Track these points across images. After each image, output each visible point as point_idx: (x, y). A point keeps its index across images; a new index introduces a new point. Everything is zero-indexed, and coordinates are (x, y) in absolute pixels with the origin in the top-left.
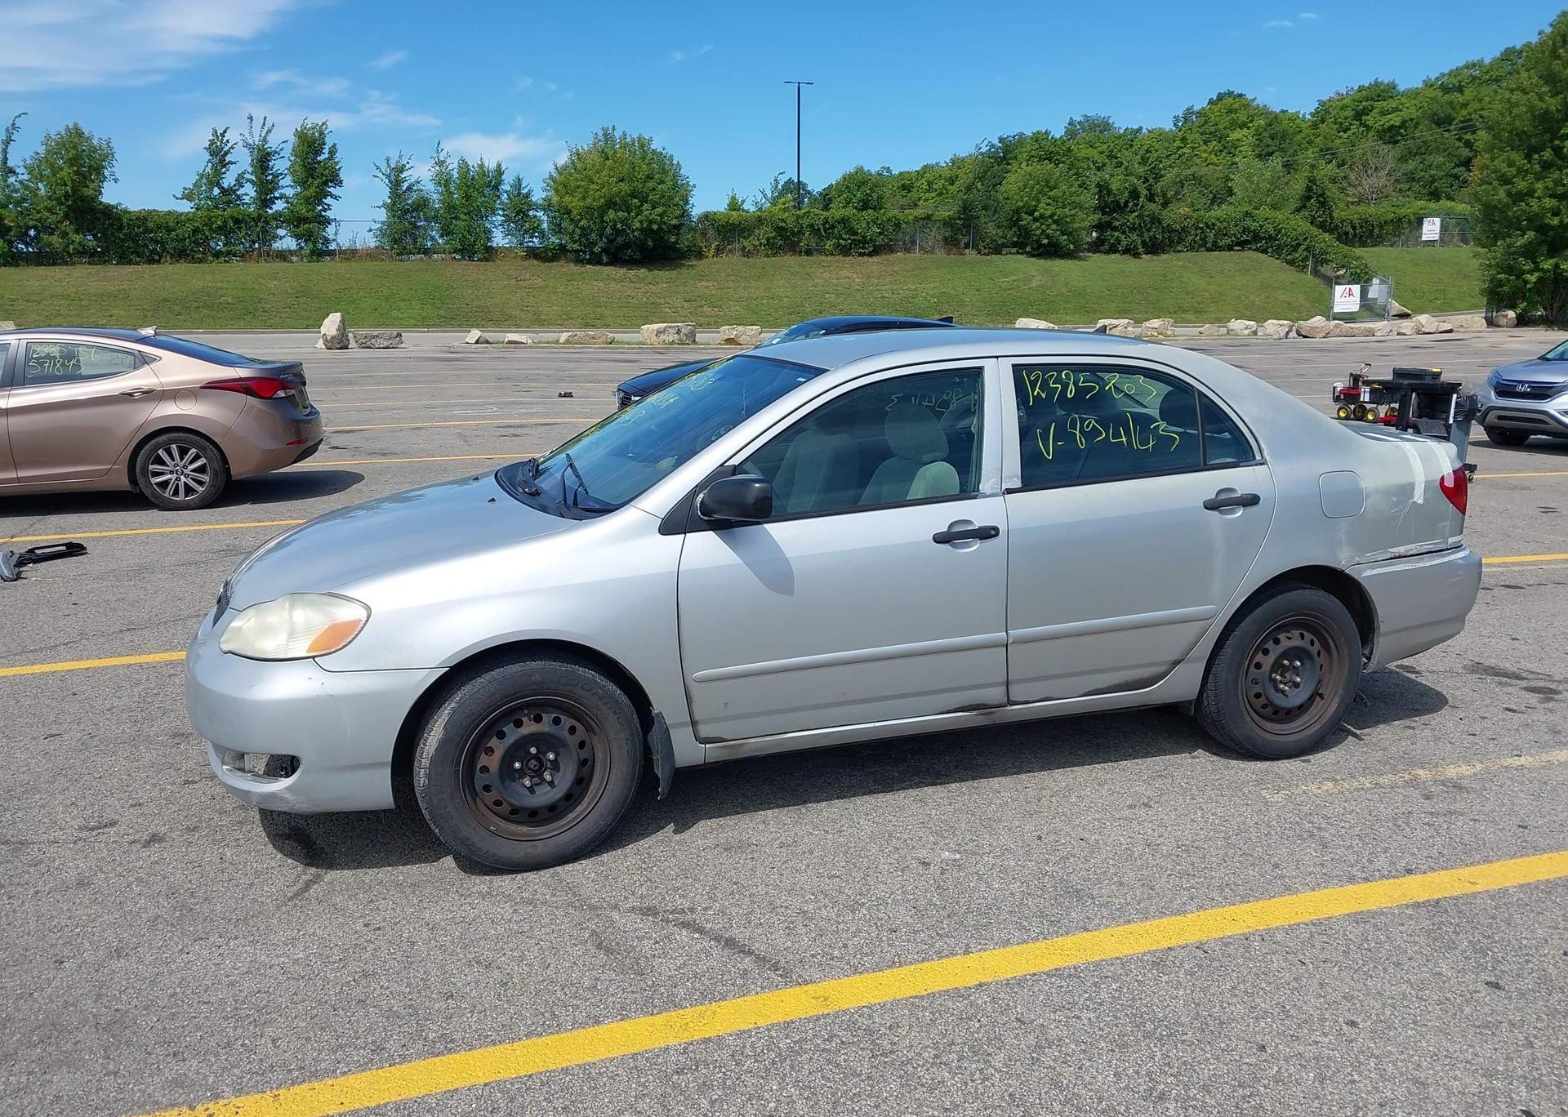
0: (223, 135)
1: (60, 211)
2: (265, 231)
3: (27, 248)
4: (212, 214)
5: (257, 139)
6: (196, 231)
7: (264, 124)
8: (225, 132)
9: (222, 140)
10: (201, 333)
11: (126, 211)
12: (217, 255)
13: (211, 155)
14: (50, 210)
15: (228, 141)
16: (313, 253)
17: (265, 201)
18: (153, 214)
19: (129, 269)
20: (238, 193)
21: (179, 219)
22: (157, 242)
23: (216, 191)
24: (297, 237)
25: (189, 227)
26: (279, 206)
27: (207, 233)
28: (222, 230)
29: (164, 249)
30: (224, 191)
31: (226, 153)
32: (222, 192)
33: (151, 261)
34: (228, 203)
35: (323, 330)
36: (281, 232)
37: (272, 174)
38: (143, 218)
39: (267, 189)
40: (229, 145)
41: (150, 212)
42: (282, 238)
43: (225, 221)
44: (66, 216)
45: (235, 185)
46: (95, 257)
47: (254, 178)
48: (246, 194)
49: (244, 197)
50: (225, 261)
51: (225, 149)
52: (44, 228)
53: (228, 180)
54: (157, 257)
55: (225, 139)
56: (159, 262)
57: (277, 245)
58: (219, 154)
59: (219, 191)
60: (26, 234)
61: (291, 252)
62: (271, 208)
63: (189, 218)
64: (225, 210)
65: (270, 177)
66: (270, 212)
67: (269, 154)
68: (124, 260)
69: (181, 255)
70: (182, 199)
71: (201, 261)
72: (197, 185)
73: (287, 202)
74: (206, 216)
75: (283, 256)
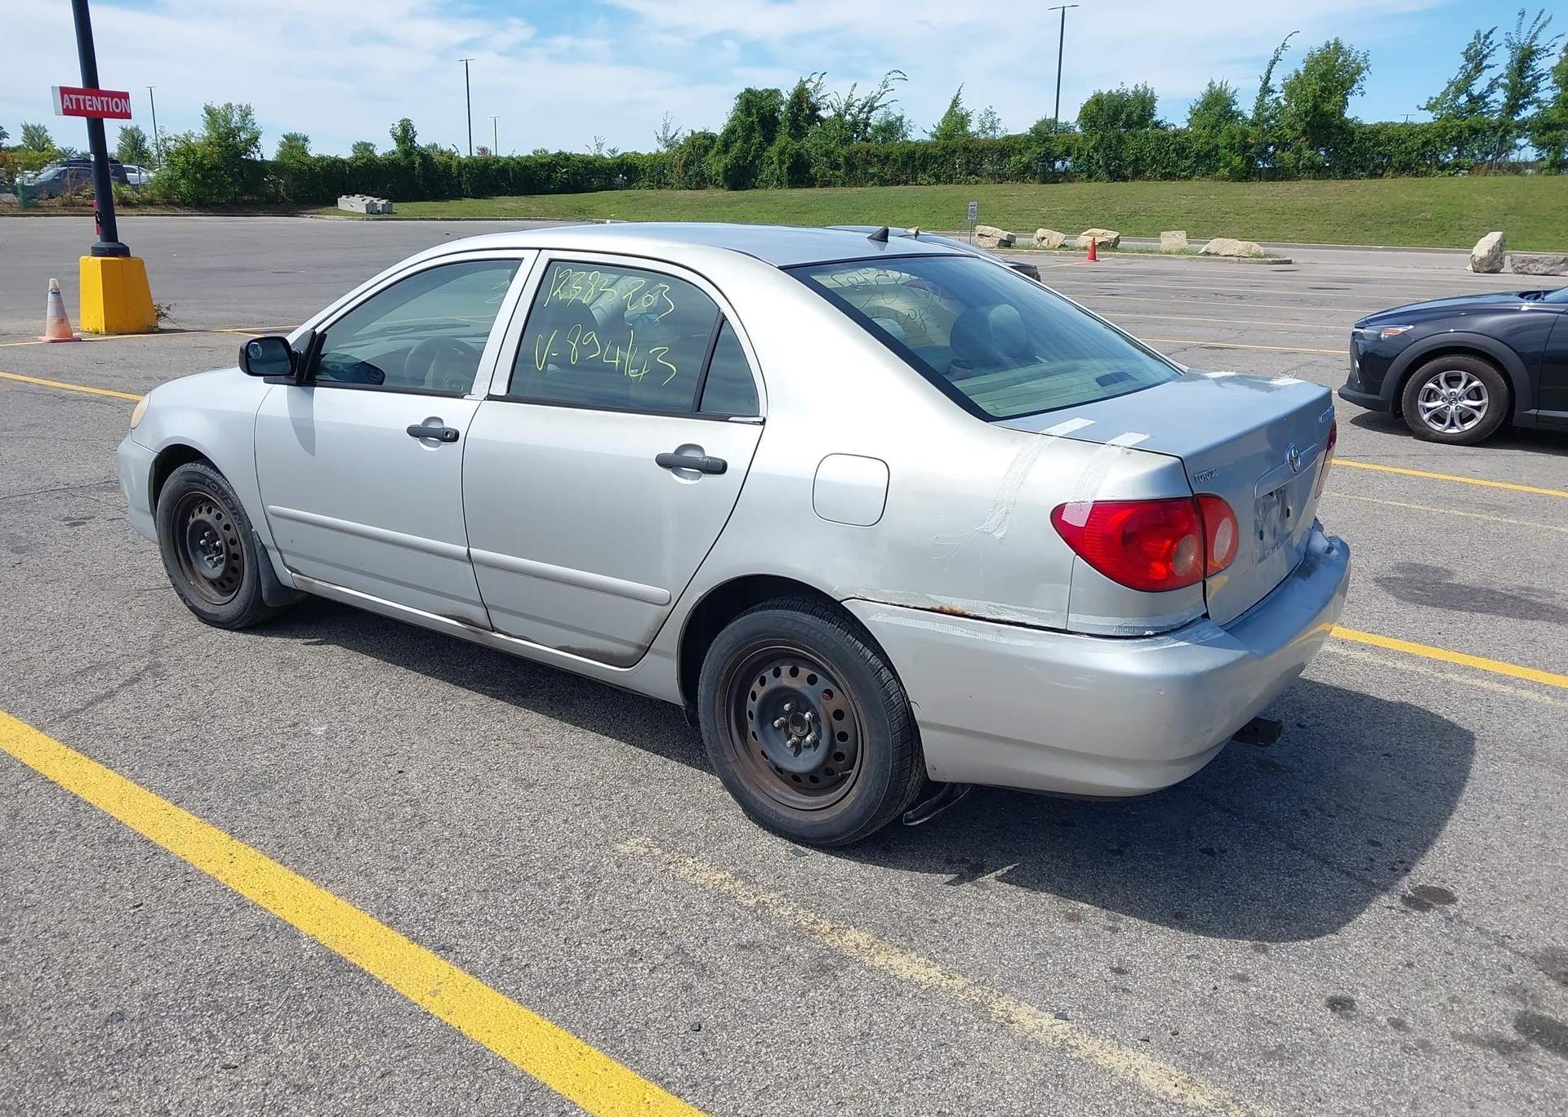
0: (1487, 37)
1: (1300, 127)
2: (1503, 139)
3: (1264, 164)
4: (1448, 125)
5: (1523, 36)
6: (1426, 143)
7: (1538, 19)
8: (1491, 32)
9: (1485, 41)
10: (1381, 249)
11: (1360, 126)
12: (1444, 167)
13: (1467, 60)
14: (1292, 127)
15: (1491, 43)
16: (1553, 164)
17: (1513, 107)
18: (1389, 126)
19: (1346, 184)
20: (1486, 100)
21: (1411, 130)
22: (1384, 156)
23: (1463, 99)
24: (1540, 146)
25: (1421, 139)
26: (1529, 112)
27: (1438, 145)
28: (1459, 141)
29: (1390, 164)
30: (1472, 99)
31: (1485, 57)
32: (1469, 100)
33: (1373, 175)
34: (1472, 111)
35: (1475, 250)
36: (1521, 142)
37: (1532, 75)
38: (1377, 131)
39: (1520, 92)
40: (1491, 47)
41: (1385, 125)
42: (1522, 147)
43: (1461, 131)
44: (1304, 133)
45: (1486, 92)
46: (1318, 171)
47: (1507, 81)
48: (1495, 101)
49: (1492, 104)
50: (1450, 175)
51: (1485, 53)
52: (1283, 145)
53: (1479, 86)
54: (1380, 172)
55: (1488, 41)
56: (1381, 176)
57: (1514, 156)
58: (1476, 60)
59: (1467, 99)
60: (1265, 151)
61: (1527, 164)
62: (1519, 115)
63: (1424, 129)
64: (1466, 118)
65: (1530, 79)
66: (1516, 119)
67: (1533, 53)
68: (1346, 174)
69: (1405, 168)
70: (1424, 109)
71: (1424, 174)
72: (1445, 94)
73: (1539, 107)
74: (1442, 127)
75: (1517, 168)
